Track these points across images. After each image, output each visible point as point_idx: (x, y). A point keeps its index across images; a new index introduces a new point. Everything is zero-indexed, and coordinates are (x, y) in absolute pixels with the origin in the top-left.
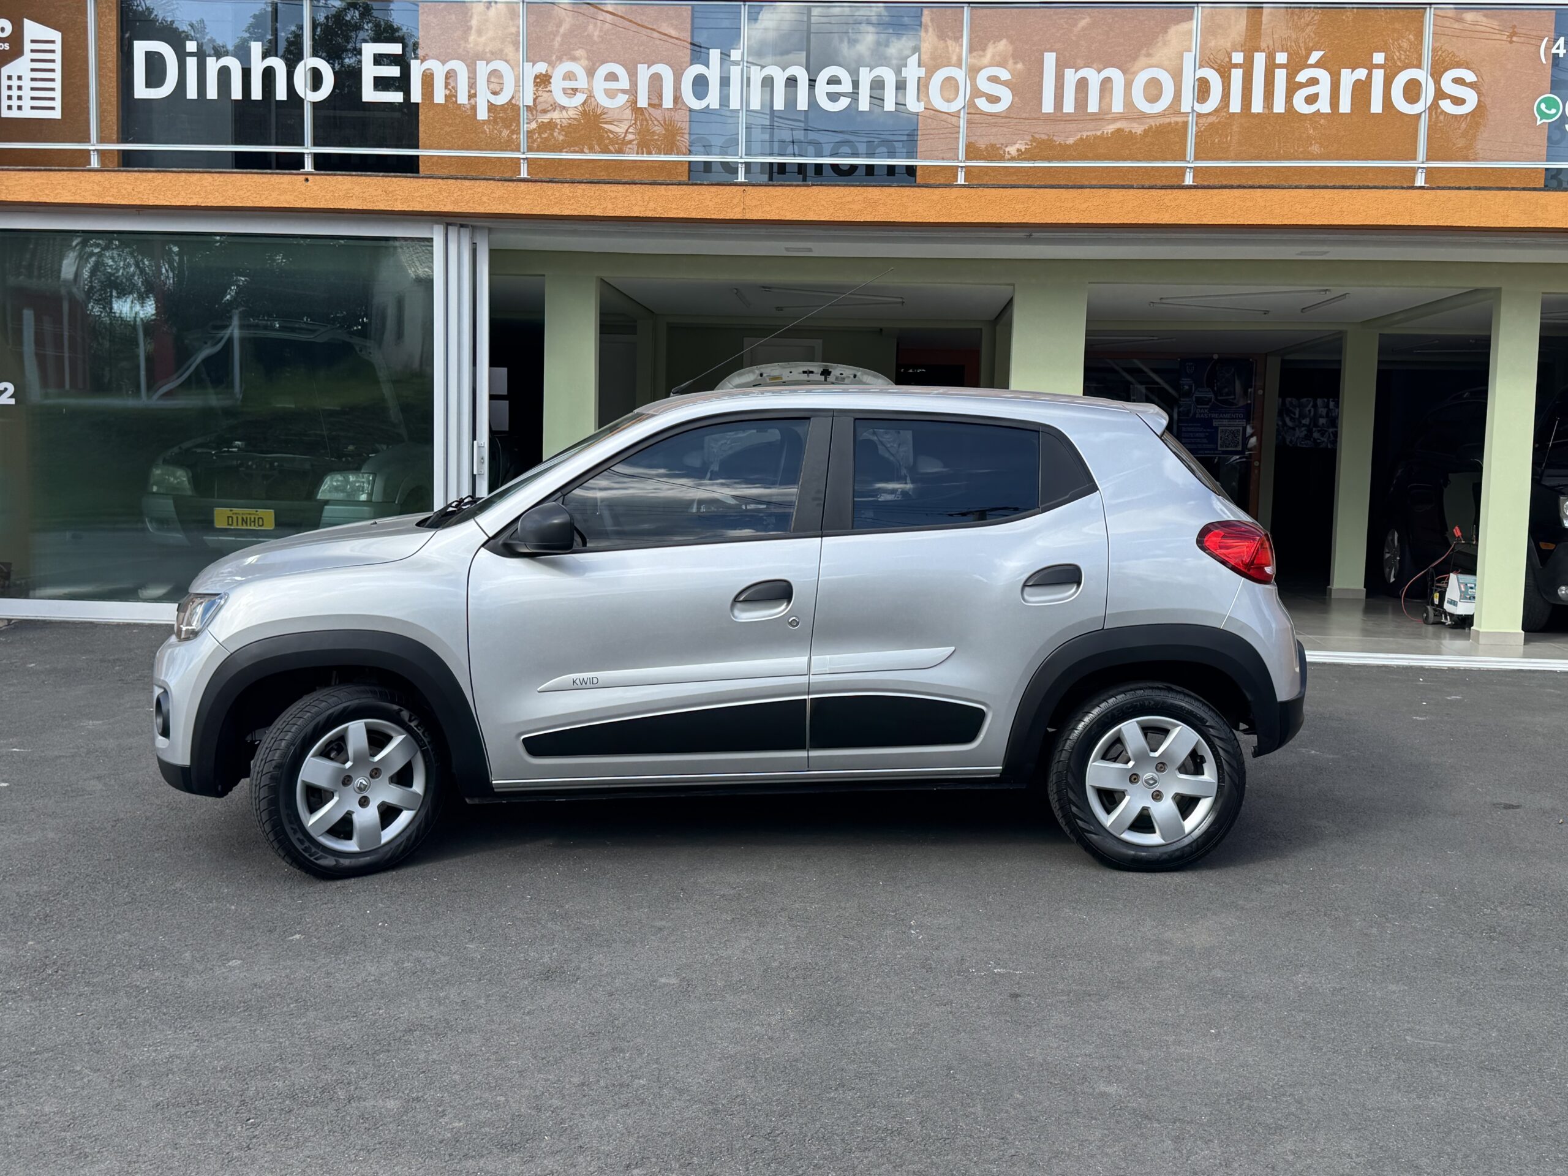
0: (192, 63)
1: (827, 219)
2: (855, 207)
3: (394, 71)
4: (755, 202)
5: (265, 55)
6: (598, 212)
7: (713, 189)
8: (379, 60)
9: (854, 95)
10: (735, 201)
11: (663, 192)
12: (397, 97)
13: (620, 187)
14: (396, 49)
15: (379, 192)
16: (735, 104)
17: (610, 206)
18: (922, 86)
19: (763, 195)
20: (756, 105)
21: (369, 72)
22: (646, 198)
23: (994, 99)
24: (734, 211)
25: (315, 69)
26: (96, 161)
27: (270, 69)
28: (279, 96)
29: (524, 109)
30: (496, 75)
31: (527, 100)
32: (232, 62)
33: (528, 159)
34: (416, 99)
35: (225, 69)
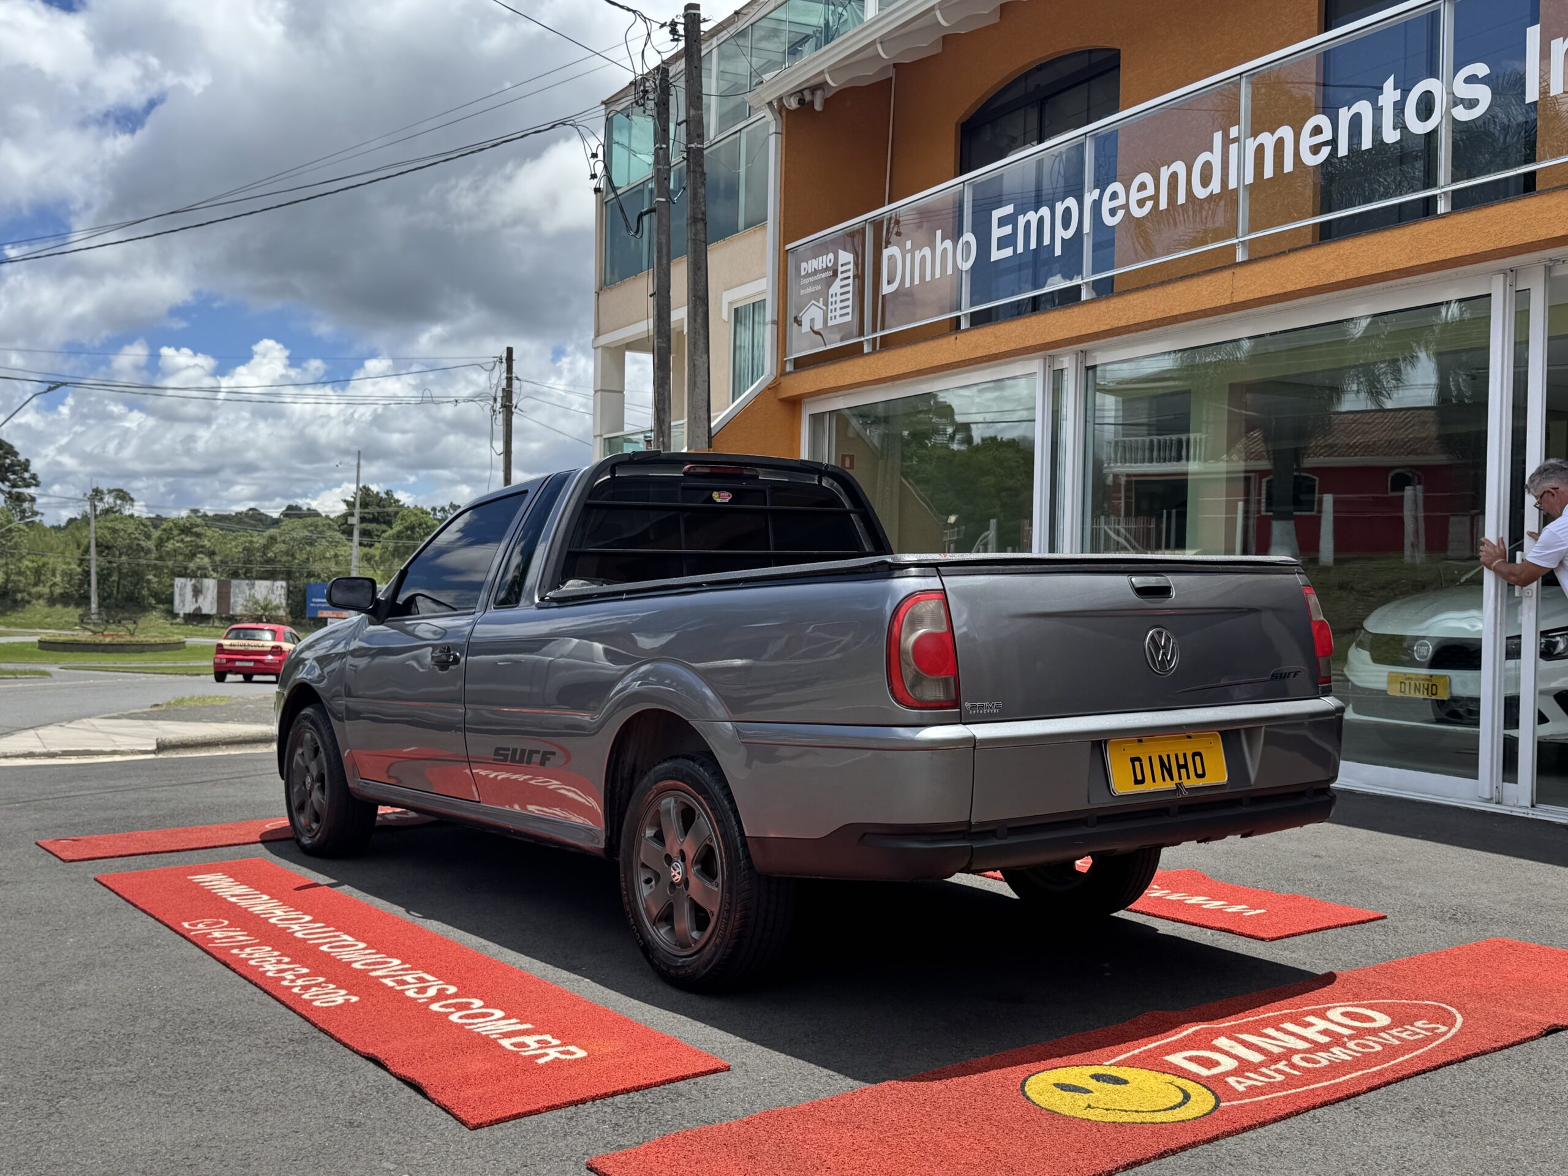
0: (908, 256)
1: (1303, 287)
3: (1007, 230)
4: (1242, 283)
5: (943, 240)
7: (1208, 278)
8: (1002, 222)
9: (1333, 143)
10: (1226, 286)
12: (1008, 252)
14: (1009, 209)
15: (994, 338)
16: (1232, 184)
18: (1399, 108)
19: (1247, 274)
20: (1249, 179)
21: (997, 233)
23: (1472, 104)
24: (1227, 294)
25: (967, 243)
26: (867, 349)
27: (945, 250)
28: (949, 271)
29: (1085, 238)
30: (1067, 211)
31: (1087, 228)
32: (927, 251)
33: (1086, 283)
34: (1020, 250)
35: (923, 258)
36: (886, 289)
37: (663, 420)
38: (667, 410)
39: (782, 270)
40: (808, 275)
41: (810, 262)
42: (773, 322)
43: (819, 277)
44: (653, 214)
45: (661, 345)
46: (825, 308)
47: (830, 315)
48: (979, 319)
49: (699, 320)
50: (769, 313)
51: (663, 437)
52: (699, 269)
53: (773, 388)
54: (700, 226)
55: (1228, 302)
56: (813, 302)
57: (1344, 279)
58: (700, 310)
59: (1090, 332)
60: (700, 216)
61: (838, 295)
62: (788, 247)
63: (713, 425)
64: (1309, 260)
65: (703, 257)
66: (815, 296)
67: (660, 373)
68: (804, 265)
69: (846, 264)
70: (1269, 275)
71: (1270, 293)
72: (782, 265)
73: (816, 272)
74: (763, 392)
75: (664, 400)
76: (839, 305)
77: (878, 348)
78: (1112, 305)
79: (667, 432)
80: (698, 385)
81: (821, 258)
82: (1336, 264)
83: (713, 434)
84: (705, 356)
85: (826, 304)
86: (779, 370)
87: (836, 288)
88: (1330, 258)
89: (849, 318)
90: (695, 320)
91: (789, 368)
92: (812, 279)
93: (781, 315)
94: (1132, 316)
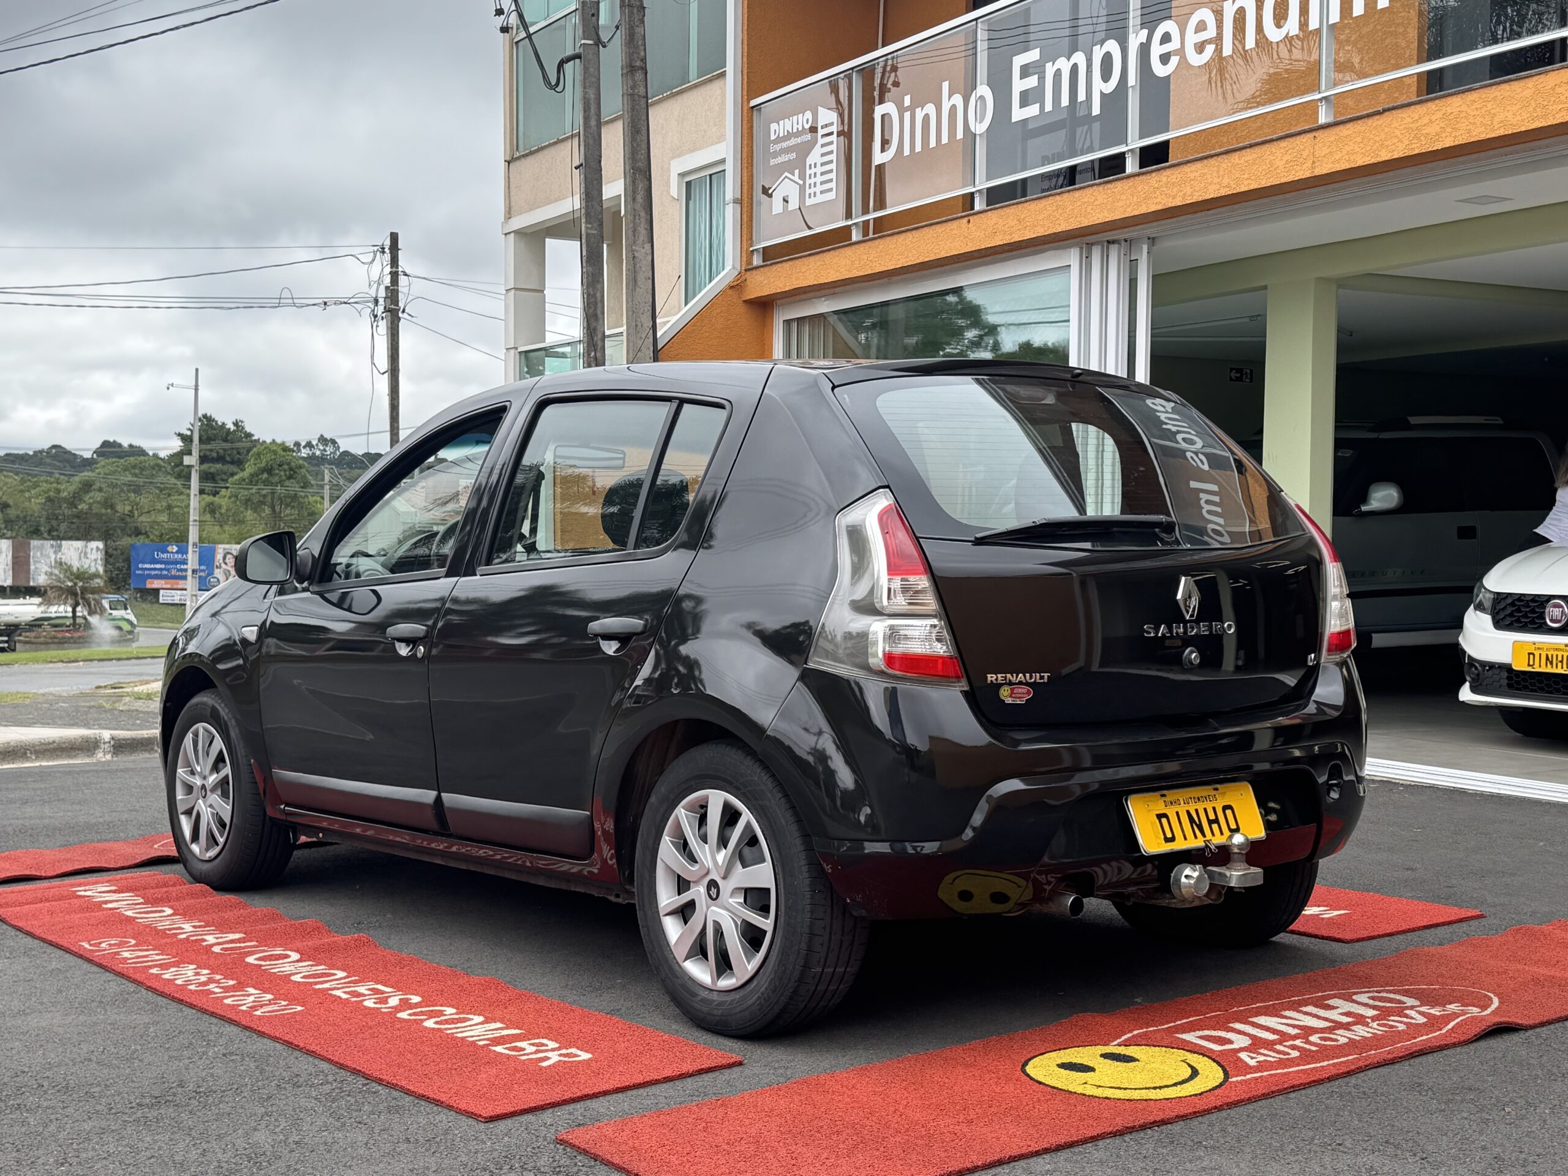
0: (907, 115)
1: (1401, 155)
2: (1433, 129)
3: (1032, 81)
4: (1326, 151)
5: (951, 94)
6: (1178, 202)
7: (1283, 144)
8: (1025, 72)
10: (1305, 154)
11: (1237, 161)
12: (1033, 110)
13: (1199, 165)
14: (1033, 55)
15: (1015, 222)
16: (1313, 24)
17: (1189, 191)
19: (1332, 139)
20: (1335, 17)
21: (1019, 85)
22: (1221, 173)
24: (1305, 166)
25: (982, 98)
26: (855, 236)
27: (953, 108)
28: (960, 135)
29: (1130, 91)
30: (1107, 58)
31: (1132, 79)
32: (930, 109)
33: (1131, 151)
34: (1048, 107)
35: (926, 118)
36: (879, 158)
37: (595, 329)
38: (600, 316)
39: (745, 131)
40: (779, 140)
41: (781, 122)
42: (735, 201)
43: (793, 142)
44: (578, 61)
45: (589, 231)
46: (801, 182)
47: (808, 191)
48: (998, 196)
49: (640, 198)
50: (730, 188)
51: (595, 351)
52: (638, 132)
53: (737, 286)
54: (639, 76)
55: (1308, 174)
56: (786, 174)
57: (1452, 144)
58: (641, 186)
59: (1136, 213)
60: (638, 63)
61: (818, 165)
62: (753, 103)
63: (659, 334)
64: (1409, 120)
65: (644, 118)
66: (789, 167)
67: (590, 269)
68: (774, 126)
69: (826, 126)
70: (1359, 139)
71: (1360, 163)
72: (745, 127)
73: (789, 136)
74: (723, 292)
75: (596, 303)
76: (819, 179)
77: (871, 235)
78: (1164, 179)
79: (599, 343)
80: (639, 283)
81: (795, 118)
82: (1442, 125)
83: (659, 347)
84: (648, 246)
85: (802, 176)
86: (744, 263)
87: (814, 157)
88: (1434, 118)
89: (832, 196)
90: (634, 199)
91: (757, 260)
92: (785, 145)
93: (745, 191)
94: (1189, 193)
